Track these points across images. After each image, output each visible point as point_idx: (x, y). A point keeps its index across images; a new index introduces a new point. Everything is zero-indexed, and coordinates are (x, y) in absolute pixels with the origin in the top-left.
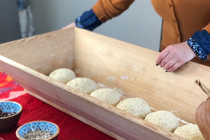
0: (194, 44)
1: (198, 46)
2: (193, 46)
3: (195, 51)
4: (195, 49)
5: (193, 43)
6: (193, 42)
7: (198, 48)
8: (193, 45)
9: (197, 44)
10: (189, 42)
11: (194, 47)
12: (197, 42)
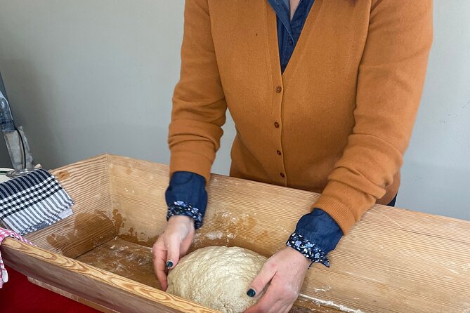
0: (304, 244)
1: (312, 246)
2: (303, 249)
3: (308, 256)
4: (308, 253)
5: (301, 243)
6: (300, 239)
7: (313, 248)
8: (301, 245)
9: (309, 243)
10: (293, 242)
11: (305, 250)
12: (308, 239)
